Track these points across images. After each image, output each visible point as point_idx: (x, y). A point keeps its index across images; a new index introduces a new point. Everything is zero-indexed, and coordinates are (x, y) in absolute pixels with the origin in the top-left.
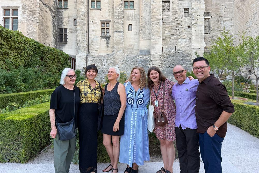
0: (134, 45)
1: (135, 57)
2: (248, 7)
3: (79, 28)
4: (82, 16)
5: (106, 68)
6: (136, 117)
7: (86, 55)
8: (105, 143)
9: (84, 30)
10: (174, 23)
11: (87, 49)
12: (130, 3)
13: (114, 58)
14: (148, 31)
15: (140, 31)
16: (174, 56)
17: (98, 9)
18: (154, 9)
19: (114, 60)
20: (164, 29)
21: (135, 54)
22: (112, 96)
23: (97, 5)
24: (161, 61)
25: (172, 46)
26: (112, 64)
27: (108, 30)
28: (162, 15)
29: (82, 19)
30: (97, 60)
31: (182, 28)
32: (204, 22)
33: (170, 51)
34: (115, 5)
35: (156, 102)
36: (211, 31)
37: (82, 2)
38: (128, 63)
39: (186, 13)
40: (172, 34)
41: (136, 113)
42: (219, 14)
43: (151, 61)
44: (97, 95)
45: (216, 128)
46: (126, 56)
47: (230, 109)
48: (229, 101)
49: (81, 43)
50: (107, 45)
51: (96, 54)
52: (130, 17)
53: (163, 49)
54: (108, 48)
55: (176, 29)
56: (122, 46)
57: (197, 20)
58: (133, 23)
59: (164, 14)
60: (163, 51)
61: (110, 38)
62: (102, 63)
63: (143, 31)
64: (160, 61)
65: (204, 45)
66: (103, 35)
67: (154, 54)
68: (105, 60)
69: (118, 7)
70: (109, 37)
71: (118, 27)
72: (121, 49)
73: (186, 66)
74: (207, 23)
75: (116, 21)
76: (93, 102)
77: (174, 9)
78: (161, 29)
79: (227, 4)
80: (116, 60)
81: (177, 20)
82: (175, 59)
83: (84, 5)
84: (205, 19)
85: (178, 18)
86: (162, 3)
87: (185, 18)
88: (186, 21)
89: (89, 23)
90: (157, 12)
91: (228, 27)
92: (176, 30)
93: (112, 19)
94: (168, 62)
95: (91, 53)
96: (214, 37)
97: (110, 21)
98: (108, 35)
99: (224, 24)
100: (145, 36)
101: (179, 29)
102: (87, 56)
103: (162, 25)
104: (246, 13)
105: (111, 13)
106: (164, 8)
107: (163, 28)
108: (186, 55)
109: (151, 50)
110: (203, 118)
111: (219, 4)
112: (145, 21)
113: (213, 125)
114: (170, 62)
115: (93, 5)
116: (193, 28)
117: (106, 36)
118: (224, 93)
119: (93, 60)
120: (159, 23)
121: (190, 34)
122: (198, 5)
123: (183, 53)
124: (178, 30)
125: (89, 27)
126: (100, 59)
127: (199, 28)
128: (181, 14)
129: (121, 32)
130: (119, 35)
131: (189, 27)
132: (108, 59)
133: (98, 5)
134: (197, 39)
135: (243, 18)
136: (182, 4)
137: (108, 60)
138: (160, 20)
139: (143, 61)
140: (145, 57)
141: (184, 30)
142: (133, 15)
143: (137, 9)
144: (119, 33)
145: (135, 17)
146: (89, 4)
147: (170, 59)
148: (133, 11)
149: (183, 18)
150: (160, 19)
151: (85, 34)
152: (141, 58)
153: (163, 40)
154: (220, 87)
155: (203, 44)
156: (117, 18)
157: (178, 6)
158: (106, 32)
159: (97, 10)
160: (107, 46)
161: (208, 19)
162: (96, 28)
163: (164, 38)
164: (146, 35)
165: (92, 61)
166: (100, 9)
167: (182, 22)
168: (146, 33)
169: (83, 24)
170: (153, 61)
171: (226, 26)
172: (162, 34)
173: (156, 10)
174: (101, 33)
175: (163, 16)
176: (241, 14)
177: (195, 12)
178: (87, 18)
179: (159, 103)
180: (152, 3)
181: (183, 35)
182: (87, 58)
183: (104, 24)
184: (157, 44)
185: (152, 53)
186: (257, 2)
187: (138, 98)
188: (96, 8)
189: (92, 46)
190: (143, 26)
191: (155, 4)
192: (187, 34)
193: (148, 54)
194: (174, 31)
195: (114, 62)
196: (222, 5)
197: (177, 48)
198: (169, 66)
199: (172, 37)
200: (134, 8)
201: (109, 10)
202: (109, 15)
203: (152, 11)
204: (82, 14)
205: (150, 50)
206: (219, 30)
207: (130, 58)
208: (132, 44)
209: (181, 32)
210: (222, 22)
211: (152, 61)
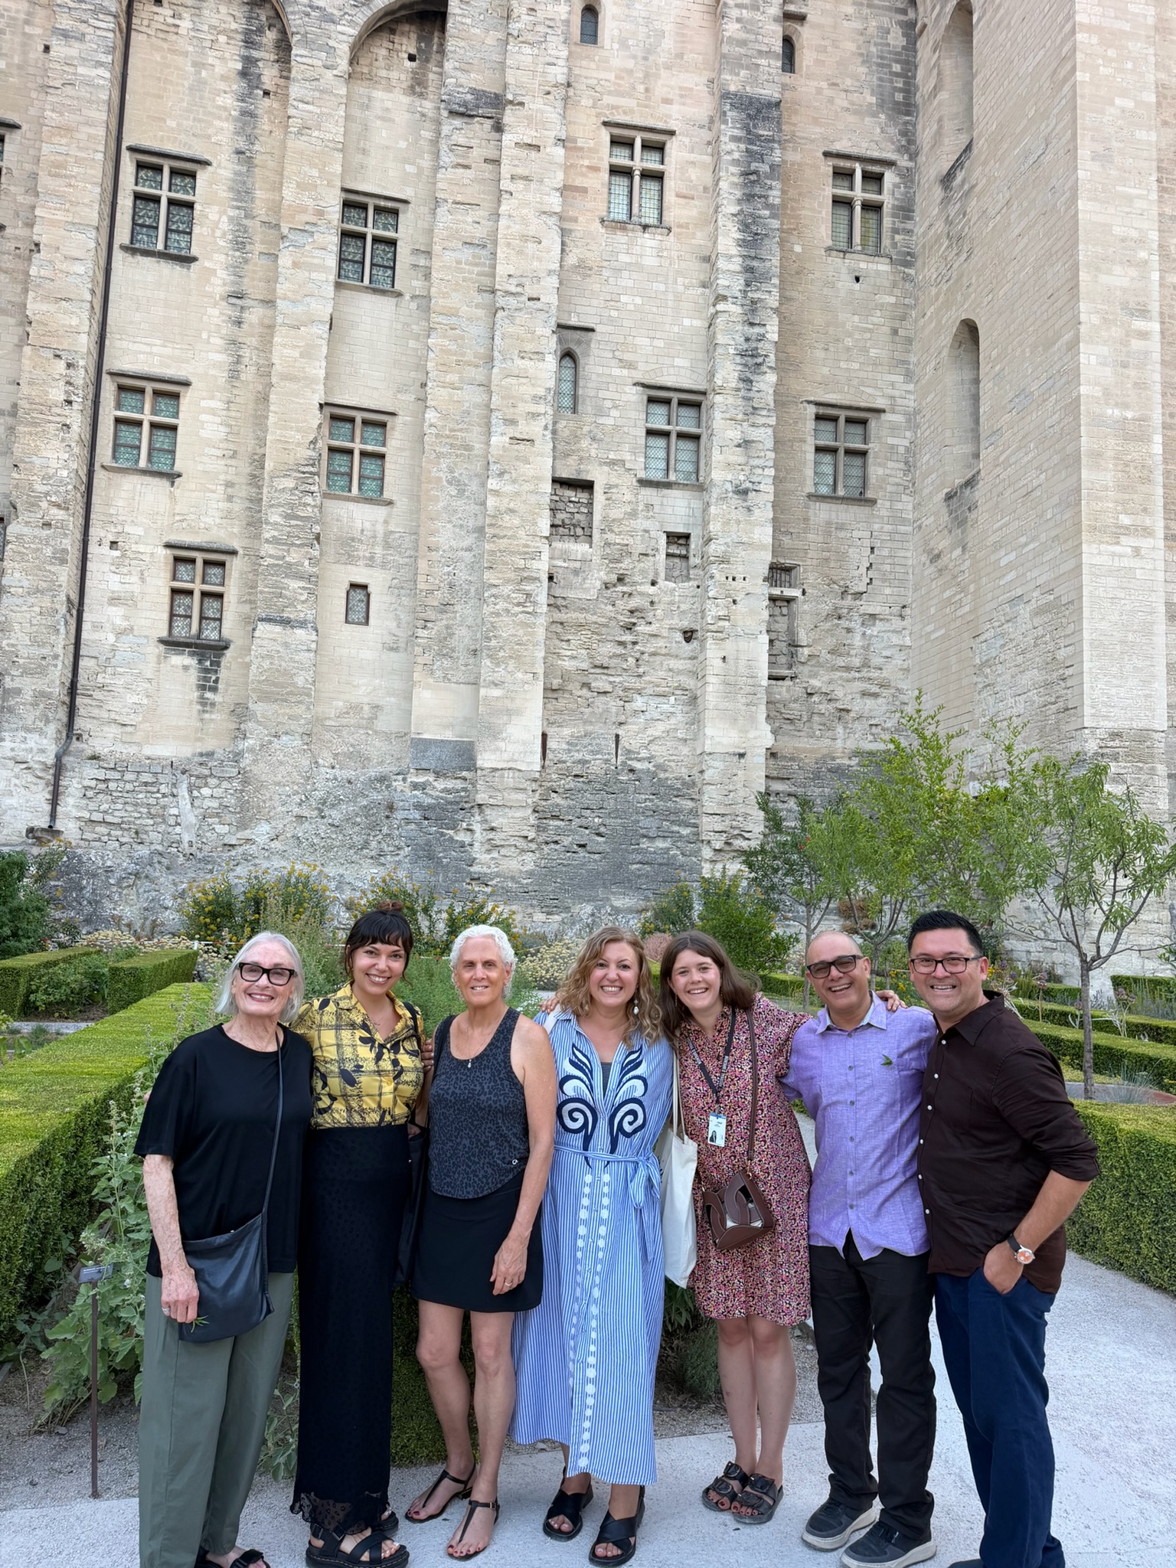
0: (377, 707)
1: (382, 779)
2: (982, 564)
3: (17, 575)
4: (44, 505)
5: (186, 838)
6: (606, 1201)
7: (52, 749)
8: (431, 1353)
9: (52, 589)
10: (610, 608)
11: (62, 714)
12: (361, 463)
13: (245, 782)
14: (463, 637)
15: (420, 633)
16: (608, 785)
17: (160, 474)
18: (507, 518)
19: (242, 791)
20: (558, 630)
21: (381, 763)
22: (478, 1088)
23: (151, 449)
24: (535, 811)
25: (597, 728)
26: (228, 818)
27: (216, 604)
28: (545, 556)
29: (47, 525)
30: (129, 787)
31: (653, 640)
32: (765, 614)
33: (588, 757)
34: (269, 465)
35: (713, 1119)
36: (801, 668)
37: (58, 419)
38: (336, 815)
39: (677, 560)
40: (598, 663)
41: (606, 1178)
42: (842, 583)
43: (476, 810)
44: (405, 1077)
45: (1023, 1254)
46: (325, 772)
47: (1080, 1164)
48: (1075, 1127)
49: (26, 672)
50: (202, 697)
51: (119, 748)
52: (360, 541)
53: (551, 744)
54: (207, 716)
55: (623, 639)
56: (300, 710)
57: (734, 602)
58: (377, 581)
59: (557, 553)
60: (550, 755)
61: (228, 653)
62: (164, 807)
63: (434, 630)
64: (530, 811)
65: (763, 737)
66: (176, 632)
67: (495, 770)
68: (183, 791)
69: (285, 476)
70: (222, 647)
71: (281, 595)
72: (293, 725)
73: (668, 849)
74: (782, 625)
75: (271, 556)
76: (388, 1118)
77: (612, 531)
78: (541, 633)
79: (881, 531)
80: (257, 790)
81: (625, 589)
82: (611, 803)
83: (63, 440)
84: (773, 599)
85: (634, 584)
86: (547, 487)
87: (672, 585)
88: (672, 603)
89: (93, 548)
90: (522, 533)
91: (885, 653)
92: (621, 643)
93: (246, 543)
94: (576, 822)
95: (85, 737)
96: (815, 698)
97: (234, 553)
98: (211, 634)
99: (864, 634)
100: (447, 663)
101: (635, 643)
102: (59, 757)
103: (545, 608)
104: (972, 588)
105: (238, 506)
106: (561, 516)
107: (554, 628)
108: (671, 787)
109: (479, 747)
110: (960, 1204)
111: (841, 527)
112: (449, 574)
113: (1007, 1236)
114: (583, 822)
115: (125, 446)
116: (710, 641)
117: (199, 637)
118: (1053, 1092)
119: (103, 786)
120: (528, 595)
121: (694, 674)
122: (738, 522)
123: (654, 775)
124: (630, 646)
125: (88, 575)
126: (146, 784)
127: (743, 644)
128: (647, 563)
129: (302, 624)
130: (286, 645)
131: (689, 635)
132: (206, 785)
133: (160, 450)
134: (730, 706)
135: (959, 613)
136: (657, 509)
137: (206, 791)
138: (538, 579)
139: (430, 807)
140: (441, 784)
141: (664, 651)
142: (380, 539)
143: (402, 503)
144: (289, 631)
145: (387, 545)
146: (99, 434)
147: (586, 803)
148: (380, 512)
149: (661, 582)
150: (534, 575)
151: (58, 616)
152: (415, 786)
153: (551, 692)
154: (1034, 1062)
155: (757, 733)
156: (275, 541)
157: (633, 514)
158: (202, 618)
159: (148, 479)
160: (203, 702)
161: (789, 601)
162: (136, 589)
163: (556, 683)
164: (455, 655)
165: (90, 794)
166: (172, 477)
167: (652, 603)
168: (453, 642)
169: (48, 551)
170: (488, 811)
171: (877, 645)
172: (545, 658)
173: (516, 522)
174: (166, 616)
175: (551, 558)
176: (947, 594)
177: (724, 560)
178: (81, 520)
179: (729, 1125)
180: (492, 483)
181: (657, 675)
182: (59, 768)
183: (189, 567)
184: (518, 712)
185: (486, 765)
186: (1026, 544)
187: (618, 1101)
188: (143, 463)
189: (100, 697)
190: (436, 604)
191: (509, 488)
192: (679, 672)
193: (461, 769)
194: (609, 648)
195: (243, 806)
196: (856, 534)
197: (623, 742)
198: (580, 846)
199: (601, 683)
200: (387, 495)
201: (229, 484)
202: (228, 515)
203: (491, 525)
204: (47, 494)
205: (471, 743)
206: (841, 662)
207: (350, 782)
208: (366, 700)
209: (646, 657)
210: (855, 624)
211: (481, 812)
